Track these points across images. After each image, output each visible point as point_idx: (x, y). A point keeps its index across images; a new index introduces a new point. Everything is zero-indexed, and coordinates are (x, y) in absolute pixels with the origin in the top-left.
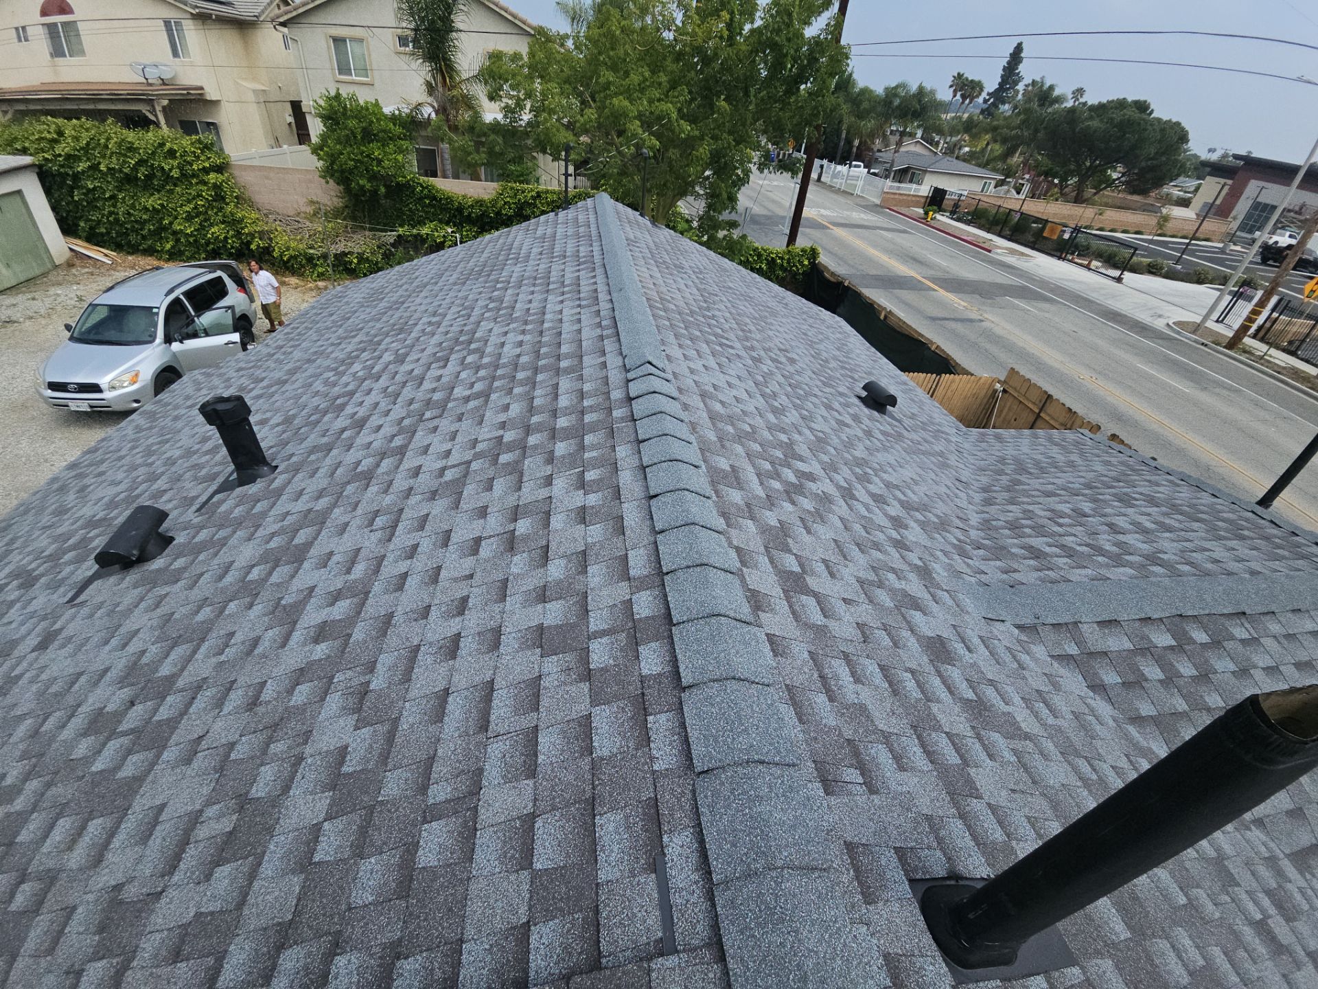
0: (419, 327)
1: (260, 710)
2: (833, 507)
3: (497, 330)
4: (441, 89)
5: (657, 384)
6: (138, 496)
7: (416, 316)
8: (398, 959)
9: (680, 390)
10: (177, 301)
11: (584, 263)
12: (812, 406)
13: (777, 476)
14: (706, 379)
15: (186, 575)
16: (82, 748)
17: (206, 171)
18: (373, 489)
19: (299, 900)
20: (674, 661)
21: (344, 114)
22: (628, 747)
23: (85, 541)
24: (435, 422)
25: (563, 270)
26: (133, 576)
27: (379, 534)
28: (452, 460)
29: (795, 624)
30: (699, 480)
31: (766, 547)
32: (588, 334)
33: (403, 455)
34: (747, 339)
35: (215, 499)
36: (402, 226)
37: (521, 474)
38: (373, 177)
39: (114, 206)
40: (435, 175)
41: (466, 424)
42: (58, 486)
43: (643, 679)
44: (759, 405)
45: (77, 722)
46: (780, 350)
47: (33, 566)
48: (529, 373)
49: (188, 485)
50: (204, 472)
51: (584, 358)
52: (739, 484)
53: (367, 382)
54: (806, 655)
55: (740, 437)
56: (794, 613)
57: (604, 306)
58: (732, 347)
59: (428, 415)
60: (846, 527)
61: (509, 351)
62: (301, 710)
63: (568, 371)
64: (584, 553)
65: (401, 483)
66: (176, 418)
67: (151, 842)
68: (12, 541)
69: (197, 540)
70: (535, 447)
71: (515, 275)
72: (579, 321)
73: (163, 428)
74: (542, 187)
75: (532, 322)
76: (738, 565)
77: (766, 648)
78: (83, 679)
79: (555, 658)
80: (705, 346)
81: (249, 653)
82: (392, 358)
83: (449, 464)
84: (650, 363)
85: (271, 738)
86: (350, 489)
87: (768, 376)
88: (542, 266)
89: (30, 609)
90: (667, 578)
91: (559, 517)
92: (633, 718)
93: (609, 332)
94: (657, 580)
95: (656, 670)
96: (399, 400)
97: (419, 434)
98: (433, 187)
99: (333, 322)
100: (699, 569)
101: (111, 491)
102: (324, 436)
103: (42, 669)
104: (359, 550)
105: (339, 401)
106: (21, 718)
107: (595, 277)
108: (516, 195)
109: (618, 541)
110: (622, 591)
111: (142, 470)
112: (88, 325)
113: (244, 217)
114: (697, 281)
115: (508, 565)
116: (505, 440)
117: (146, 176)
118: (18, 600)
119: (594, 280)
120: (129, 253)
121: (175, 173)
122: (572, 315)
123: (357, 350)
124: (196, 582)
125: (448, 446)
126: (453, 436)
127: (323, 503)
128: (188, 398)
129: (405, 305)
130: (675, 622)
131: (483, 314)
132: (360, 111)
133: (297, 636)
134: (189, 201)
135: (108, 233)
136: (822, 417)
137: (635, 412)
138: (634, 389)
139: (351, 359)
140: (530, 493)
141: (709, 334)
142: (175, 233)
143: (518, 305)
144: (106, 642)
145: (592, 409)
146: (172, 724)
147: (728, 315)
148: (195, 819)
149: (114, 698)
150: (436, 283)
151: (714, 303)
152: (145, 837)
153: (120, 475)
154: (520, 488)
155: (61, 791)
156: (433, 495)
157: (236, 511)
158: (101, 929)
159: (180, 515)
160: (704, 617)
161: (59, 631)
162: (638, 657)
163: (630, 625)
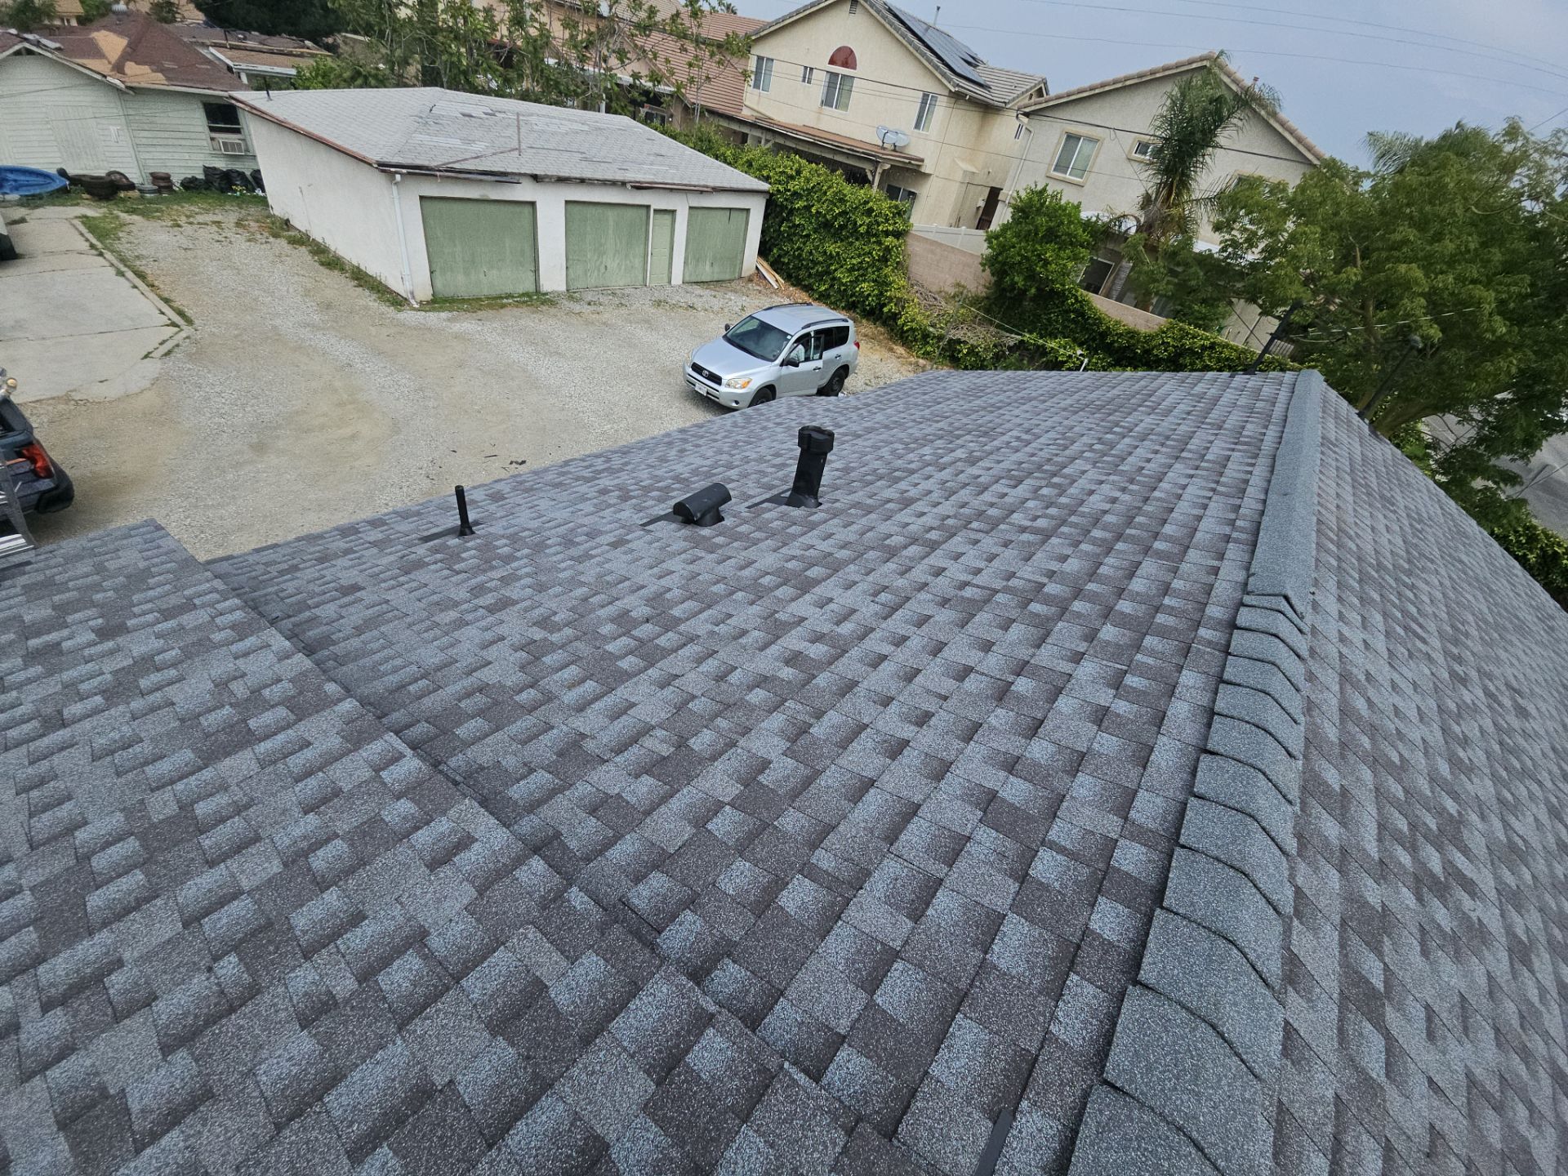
0: (1006, 438)
1: (724, 686)
3: (1092, 474)
4: (1159, 204)
5: (1284, 628)
6: (715, 475)
7: (1008, 426)
8: (728, 956)
9: (1312, 651)
10: (808, 334)
11: (1245, 444)
13: (1412, 848)
14: (1360, 662)
15: (720, 551)
16: (607, 629)
17: (887, 233)
18: (891, 566)
19: (684, 845)
20: (1140, 945)
21: (1038, 211)
22: (1031, 983)
23: (668, 489)
24: (979, 536)
25: (1211, 442)
26: (687, 531)
27: (878, 608)
28: (978, 580)
29: (1336, 1045)
30: (1290, 775)
31: (1344, 923)
32: (1210, 527)
33: (933, 550)
34: (1456, 642)
35: (765, 505)
36: (1030, 332)
37: (1048, 634)
38: (1032, 276)
39: (804, 244)
40: (1096, 292)
41: (1009, 553)
42: (668, 441)
43: (1086, 931)
44: (1429, 739)
45: (610, 610)
46: (1508, 685)
47: (632, 488)
48: (1108, 535)
49: (751, 484)
50: (765, 479)
51: (1190, 551)
52: (1344, 819)
53: (930, 468)
54: (1330, 1094)
55: (1376, 762)
57: (1250, 505)
58: (1424, 641)
59: (975, 525)
61: (1096, 502)
62: (752, 708)
63: (1159, 555)
64: (1083, 755)
65: (919, 574)
66: (764, 428)
67: (616, 723)
68: (626, 464)
69: (738, 529)
70: (1079, 615)
71: (1142, 425)
72: (1205, 507)
73: (752, 431)
75: (1139, 483)
76: (1290, 909)
77: (1278, 1036)
78: (627, 583)
79: (994, 834)
80: (1379, 618)
81: (735, 638)
82: (964, 456)
83: (974, 582)
84: (1287, 598)
85: (721, 712)
86: (872, 554)
87: (1466, 710)
88: (1183, 428)
89: (618, 516)
90: (1178, 851)
91: (1071, 701)
92: (1052, 959)
93: (1243, 536)
94: (1163, 845)
95: (1108, 935)
96: (952, 498)
97: (957, 539)
98: (1088, 302)
99: (924, 401)
100: (1232, 872)
101: (699, 462)
102: (870, 497)
103: (608, 561)
104: (855, 611)
105: (897, 474)
106: (583, 584)
107: (1253, 465)
108: (1182, 338)
109: (1134, 772)
110: (1111, 825)
111: (725, 457)
112: (742, 330)
113: (894, 281)
114: (1408, 529)
115: (989, 713)
116: (1046, 590)
117: (840, 225)
118: (614, 505)
119: (1250, 469)
120: (793, 285)
121: (862, 230)
122: (1199, 497)
123: (934, 435)
124: (724, 561)
125: (982, 564)
126: (991, 558)
127: (844, 554)
128: (779, 416)
129: (1001, 411)
130: (1164, 905)
131: (1083, 452)
132: (1056, 211)
133: (774, 649)
134: (859, 256)
135: (788, 263)
137: (1233, 644)
138: (1244, 617)
139: (925, 441)
140: (1046, 656)
141: (1395, 606)
142: (834, 279)
143: (1130, 459)
144: (651, 568)
145: (1171, 611)
146: (666, 653)
147: (1439, 596)
148: (647, 730)
149: (641, 611)
150: (1045, 401)
151: (1423, 569)
152: (616, 716)
153: (710, 453)
154: (1039, 647)
155: (583, 648)
156: (944, 602)
157: (776, 523)
158: (560, 754)
159: (736, 504)
160: (1210, 930)
161: (628, 542)
162: (1093, 905)
163: (1101, 865)
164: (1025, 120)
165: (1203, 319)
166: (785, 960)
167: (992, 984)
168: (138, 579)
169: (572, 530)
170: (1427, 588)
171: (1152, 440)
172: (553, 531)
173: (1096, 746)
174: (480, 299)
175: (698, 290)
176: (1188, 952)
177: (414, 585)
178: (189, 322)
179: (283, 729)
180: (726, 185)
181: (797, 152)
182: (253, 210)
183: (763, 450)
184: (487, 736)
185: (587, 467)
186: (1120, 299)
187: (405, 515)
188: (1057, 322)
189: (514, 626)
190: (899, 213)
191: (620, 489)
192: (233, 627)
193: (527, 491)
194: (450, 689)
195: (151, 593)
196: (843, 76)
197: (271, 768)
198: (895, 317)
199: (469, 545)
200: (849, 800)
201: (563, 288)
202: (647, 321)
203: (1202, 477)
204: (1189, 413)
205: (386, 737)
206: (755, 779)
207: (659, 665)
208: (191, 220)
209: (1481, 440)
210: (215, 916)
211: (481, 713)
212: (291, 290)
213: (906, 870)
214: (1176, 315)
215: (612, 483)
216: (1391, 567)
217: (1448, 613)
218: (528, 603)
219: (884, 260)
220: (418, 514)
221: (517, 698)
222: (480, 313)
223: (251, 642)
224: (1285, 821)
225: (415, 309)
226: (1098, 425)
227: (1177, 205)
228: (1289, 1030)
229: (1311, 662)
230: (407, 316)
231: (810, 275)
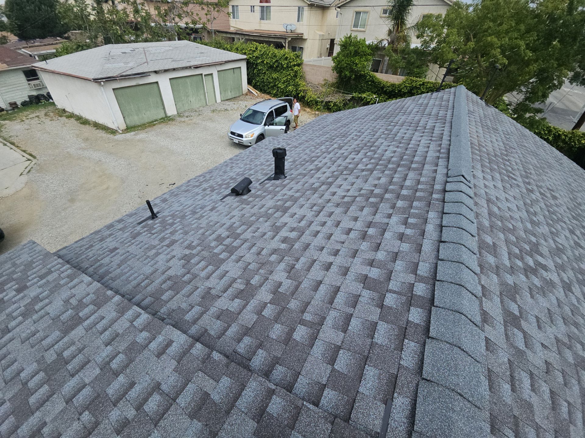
0: (351, 136)
1: (260, 257)
2: (554, 291)
3: (386, 143)
4: (395, 33)
5: (463, 187)
6: (245, 174)
7: (352, 131)
8: (278, 364)
9: (475, 194)
10: (272, 111)
11: (440, 119)
12: (560, 227)
13: (522, 259)
14: (493, 193)
15: (251, 204)
16: (213, 244)
17: (294, 65)
18: (316, 195)
19: (254, 323)
20: (428, 322)
21: (350, 44)
22: (391, 346)
24: (347, 176)
25: (427, 121)
26: (238, 198)
27: (313, 213)
28: (349, 194)
29: (505, 341)
30: (473, 243)
31: (501, 294)
32: (431, 154)
33: (331, 186)
34: (527, 177)
35: (265, 182)
36: (355, 93)
37: (377, 209)
38: (352, 71)
39: (264, 76)
40: (377, 72)
41: (359, 181)
42: (226, 164)
43: (408, 322)
44: (523, 216)
45: (214, 236)
46: (548, 189)
47: (215, 186)
48: (395, 166)
49: (259, 175)
50: (265, 172)
51: (425, 165)
52: (495, 255)
53: (325, 154)
54: (506, 360)
55: (504, 230)
56: (506, 335)
57: (445, 142)
58: (515, 180)
59: (345, 172)
60: (559, 305)
61: (388, 154)
62: (272, 263)
63: (414, 169)
64: (397, 253)
65: (327, 196)
66: (261, 152)
68: (211, 177)
69: (257, 193)
70: (388, 199)
71: (401, 120)
72: (429, 147)
73: (257, 154)
74: (426, 80)
75: (403, 143)
76: (481, 294)
77: (483, 344)
78: (218, 224)
79: (369, 292)
80: (498, 175)
81: (262, 237)
82: (337, 146)
83: (348, 195)
84: (463, 176)
85: (261, 267)
86: (308, 192)
87: (534, 202)
88: (416, 118)
89: (211, 198)
90: (437, 283)
91: (390, 233)
92: (397, 335)
93: (444, 155)
94: (431, 282)
95: (417, 321)
96: (335, 164)
97: (339, 179)
98: (375, 77)
99: (319, 128)
100: (457, 286)
101: (239, 170)
102: (305, 170)
103: (210, 217)
104: (305, 216)
105: (313, 159)
106: (201, 228)
107: (444, 127)
108: (412, 83)
109: (416, 256)
110: (411, 278)
111: (248, 166)
112: (246, 115)
113: (301, 84)
114: (504, 139)
115: (360, 245)
116: (374, 192)
117: (276, 66)
118: (209, 194)
119: (443, 129)
120: (263, 93)
121: (285, 66)
122: (426, 144)
123: (325, 141)
124: (253, 207)
125: (349, 187)
126: (352, 184)
127: (298, 194)
128: (266, 145)
129: (348, 126)
130: (435, 305)
131: (381, 135)
132: (356, 43)
133: (277, 238)
134: (286, 76)
135: (260, 85)
136: (565, 236)
137: (446, 198)
138: (449, 187)
139: (322, 144)
140: (378, 218)
141: (503, 169)
142: (278, 87)
143: (399, 134)
144: (226, 216)
145: (421, 190)
146: (237, 248)
147: (518, 161)
148: (234, 280)
149: (225, 234)
150: (364, 119)
151: (511, 153)
152: (221, 278)
153: (242, 166)
154: (375, 215)
155: (205, 253)
156: (338, 205)
157: (271, 188)
158: (203, 298)
159: (255, 184)
160: (453, 310)
161: (216, 207)
162: (409, 311)
163: (410, 295)
164: (339, 10)
165: (418, 74)
166: (299, 360)
167: (376, 350)
168: (29, 266)
169: (195, 207)
170: (514, 159)
171: (405, 125)
172: (188, 210)
173: (401, 249)
174: (145, 124)
175: (228, 103)
176: (446, 321)
177: (138, 242)
178: (35, 157)
179: (93, 314)
180: (230, 59)
181: (255, 41)
182: (51, 108)
183: (262, 160)
184: (173, 297)
185: (197, 181)
186: (386, 73)
187: (130, 215)
188: (364, 86)
189: (178, 251)
190: (298, 57)
191: (210, 187)
192: (68, 277)
193: (175, 196)
194: (157, 281)
195: (34, 270)
196: (267, 7)
197: (90, 331)
198: (304, 97)
199: (156, 222)
200: (314, 291)
201: (176, 113)
202: (210, 119)
203: (426, 136)
204: (418, 112)
205: (133, 308)
206: (277, 291)
207: (235, 254)
208: (28, 117)
209: (527, 99)
210: (77, 397)
211: (170, 288)
212: (71, 136)
213: (338, 314)
214: (408, 74)
215: (207, 185)
216: (500, 155)
217: (523, 167)
218: (182, 240)
219: (295, 76)
220: (136, 214)
221: (183, 279)
222: (146, 129)
223: (76, 281)
224: (474, 262)
225: (121, 133)
226: (385, 124)
227: (401, 32)
228: (487, 340)
229: (475, 198)
230: (118, 137)
231: (269, 88)
